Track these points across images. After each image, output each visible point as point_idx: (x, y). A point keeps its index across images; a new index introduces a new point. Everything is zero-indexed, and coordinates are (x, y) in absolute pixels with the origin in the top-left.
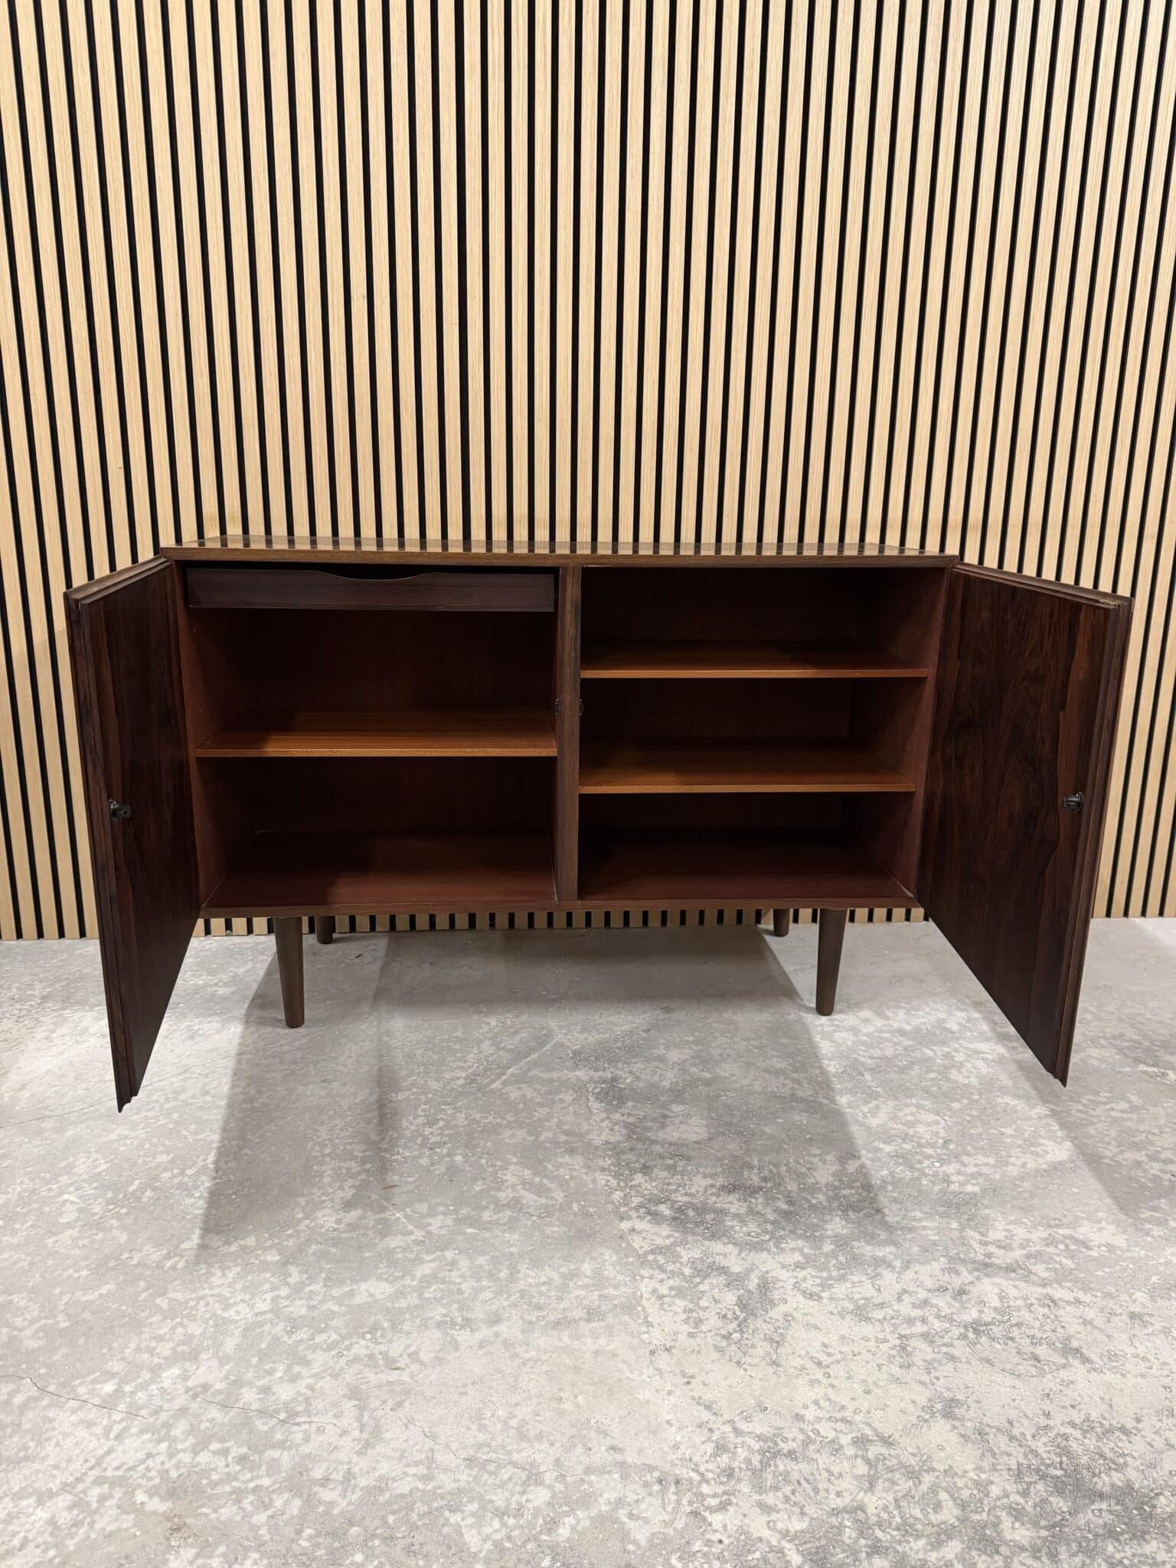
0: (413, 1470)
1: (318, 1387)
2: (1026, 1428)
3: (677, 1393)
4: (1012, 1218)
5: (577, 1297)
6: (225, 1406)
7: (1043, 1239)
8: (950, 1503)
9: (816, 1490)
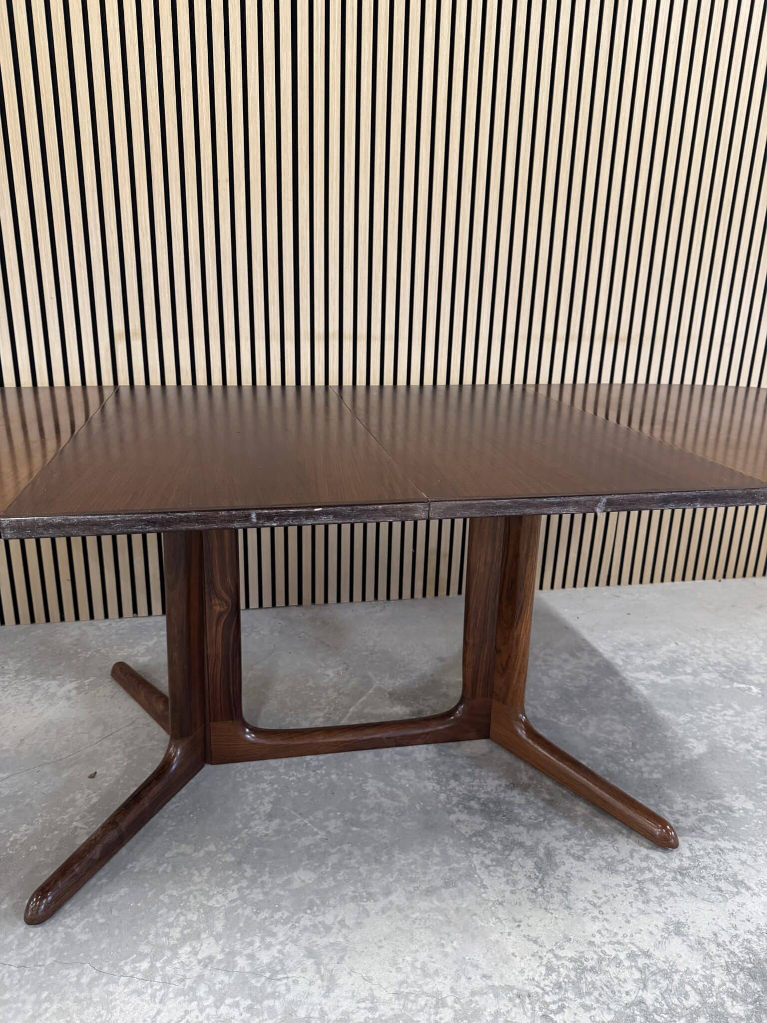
0: (362, 1005)
1: (285, 951)
2: (724, 938)
3: (514, 933)
4: (684, 795)
5: (435, 871)
6: (227, 971)
7: (706, 808)
8: (693, 992)
9: (613, 992)
